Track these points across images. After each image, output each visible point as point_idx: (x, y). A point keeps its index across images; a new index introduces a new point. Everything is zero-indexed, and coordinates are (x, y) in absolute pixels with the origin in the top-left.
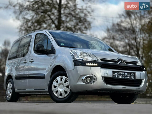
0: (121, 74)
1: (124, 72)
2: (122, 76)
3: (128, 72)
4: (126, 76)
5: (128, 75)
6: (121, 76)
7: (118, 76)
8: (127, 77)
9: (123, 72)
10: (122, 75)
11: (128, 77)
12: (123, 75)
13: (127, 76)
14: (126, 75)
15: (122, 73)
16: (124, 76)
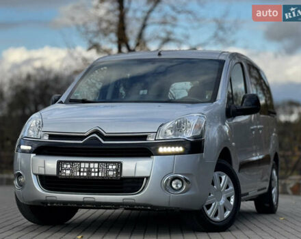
0: (80, 168)
1: (89, 162)
2: (83, 172)
3: (98, 162)
4: (93, 170)
5: (98, 168)
6: (80, 172)
7: (72, 172)
8: (95, 172)
9: (85, 162)
10: (82, 170)
11: (98, 172)
12: (86, 170)
13: (97, 170)
14: (94, 168)
15: (83, 165)
16: (89, 171)
